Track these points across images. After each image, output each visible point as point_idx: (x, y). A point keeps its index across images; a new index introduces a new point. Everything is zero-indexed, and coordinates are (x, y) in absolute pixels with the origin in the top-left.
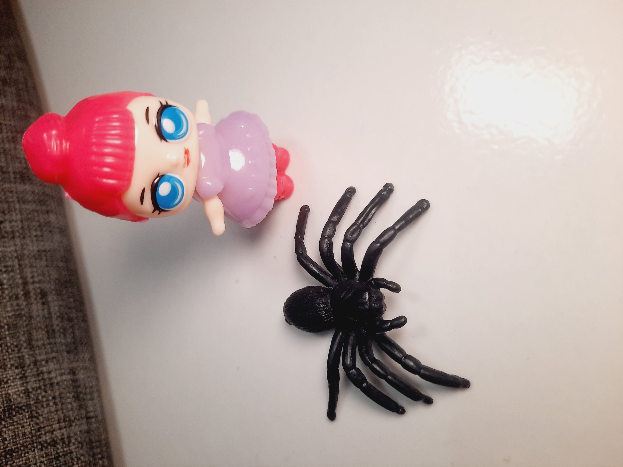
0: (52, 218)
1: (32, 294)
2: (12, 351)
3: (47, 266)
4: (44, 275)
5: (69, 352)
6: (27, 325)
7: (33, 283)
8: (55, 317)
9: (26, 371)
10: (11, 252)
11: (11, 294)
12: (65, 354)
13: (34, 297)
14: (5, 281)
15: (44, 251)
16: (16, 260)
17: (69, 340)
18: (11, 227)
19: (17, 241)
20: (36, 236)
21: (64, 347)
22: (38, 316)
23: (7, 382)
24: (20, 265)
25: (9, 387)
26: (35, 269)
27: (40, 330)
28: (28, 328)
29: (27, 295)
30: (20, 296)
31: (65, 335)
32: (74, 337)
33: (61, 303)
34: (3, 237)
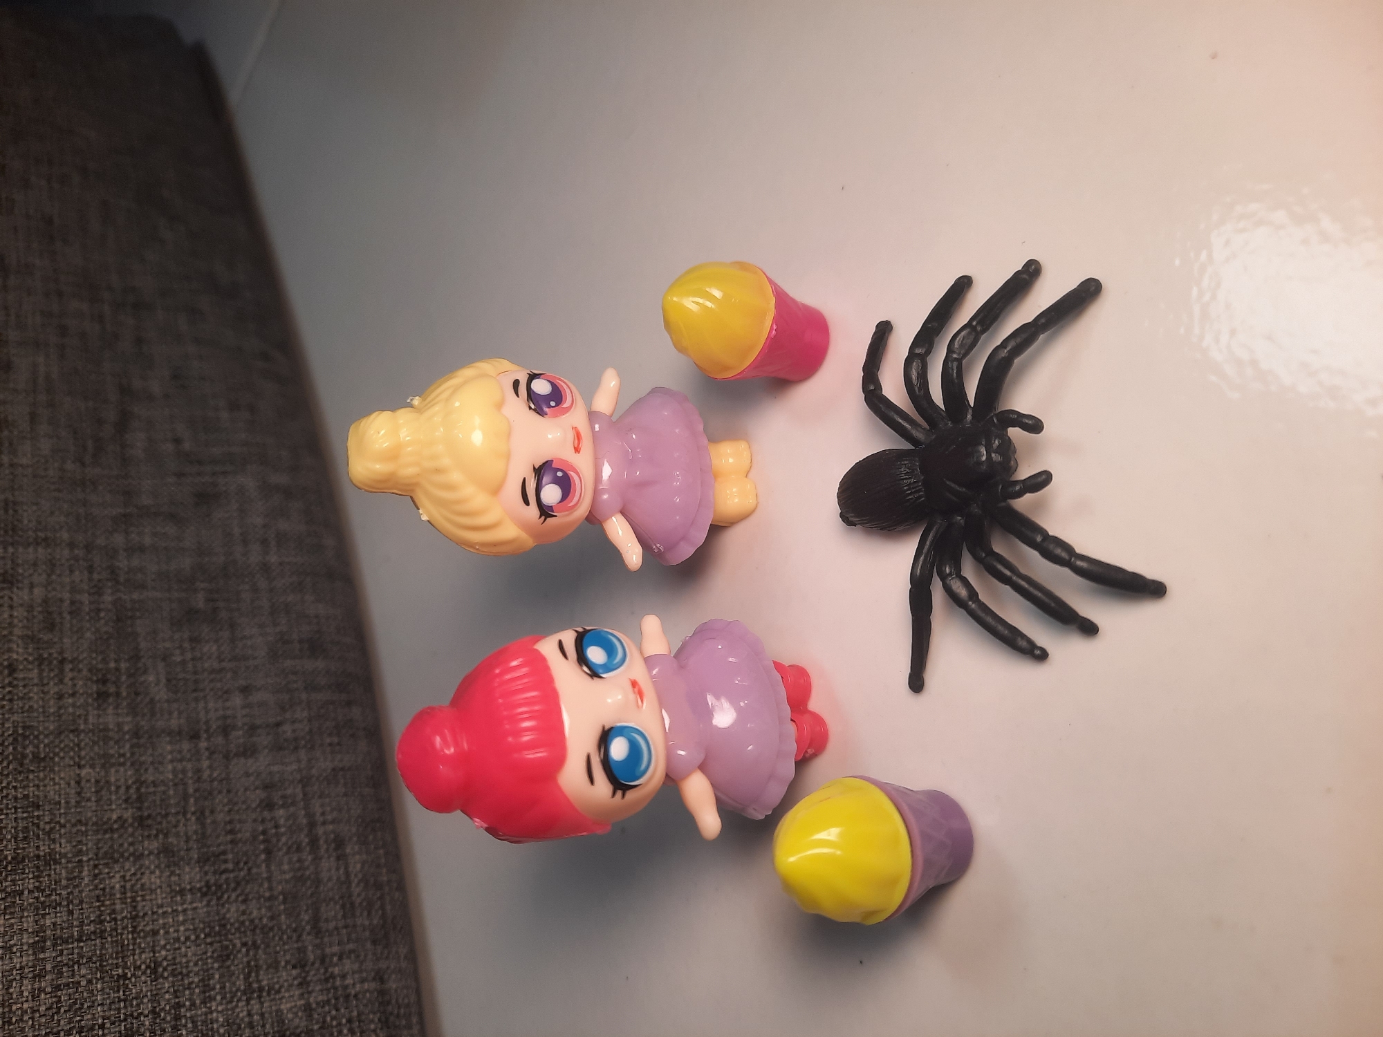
0: (356, 712)
1: (321, 842)
2: (290, 938)
3: (345, 795)
4: (340, 811)
5: (374, 942)
6: (312, 895)
7: (324, 823)
8: (356, 880)
9: (308, 972)
10: (292, 773)
11: (290, 843)
12: (369, 945)
13: (325, 847)
14: (282, 821)
15: (342, 769)
16: (300, 786)
17: (375, 922)
18: (294, 731)
19: (303, 754)
20: (330, 745)
21: (367, 933)
22: (330, 879)
23: (278, 992)
24: (305, 795)
25: (281, 999)
26: (327, 800)
27: (332, 903)
28: (314, 899)
29: (314, 842)
30: (304, 844)
31: (369, 913)
32: (384, 916)
33: (364, 856)
34: (281, 749)
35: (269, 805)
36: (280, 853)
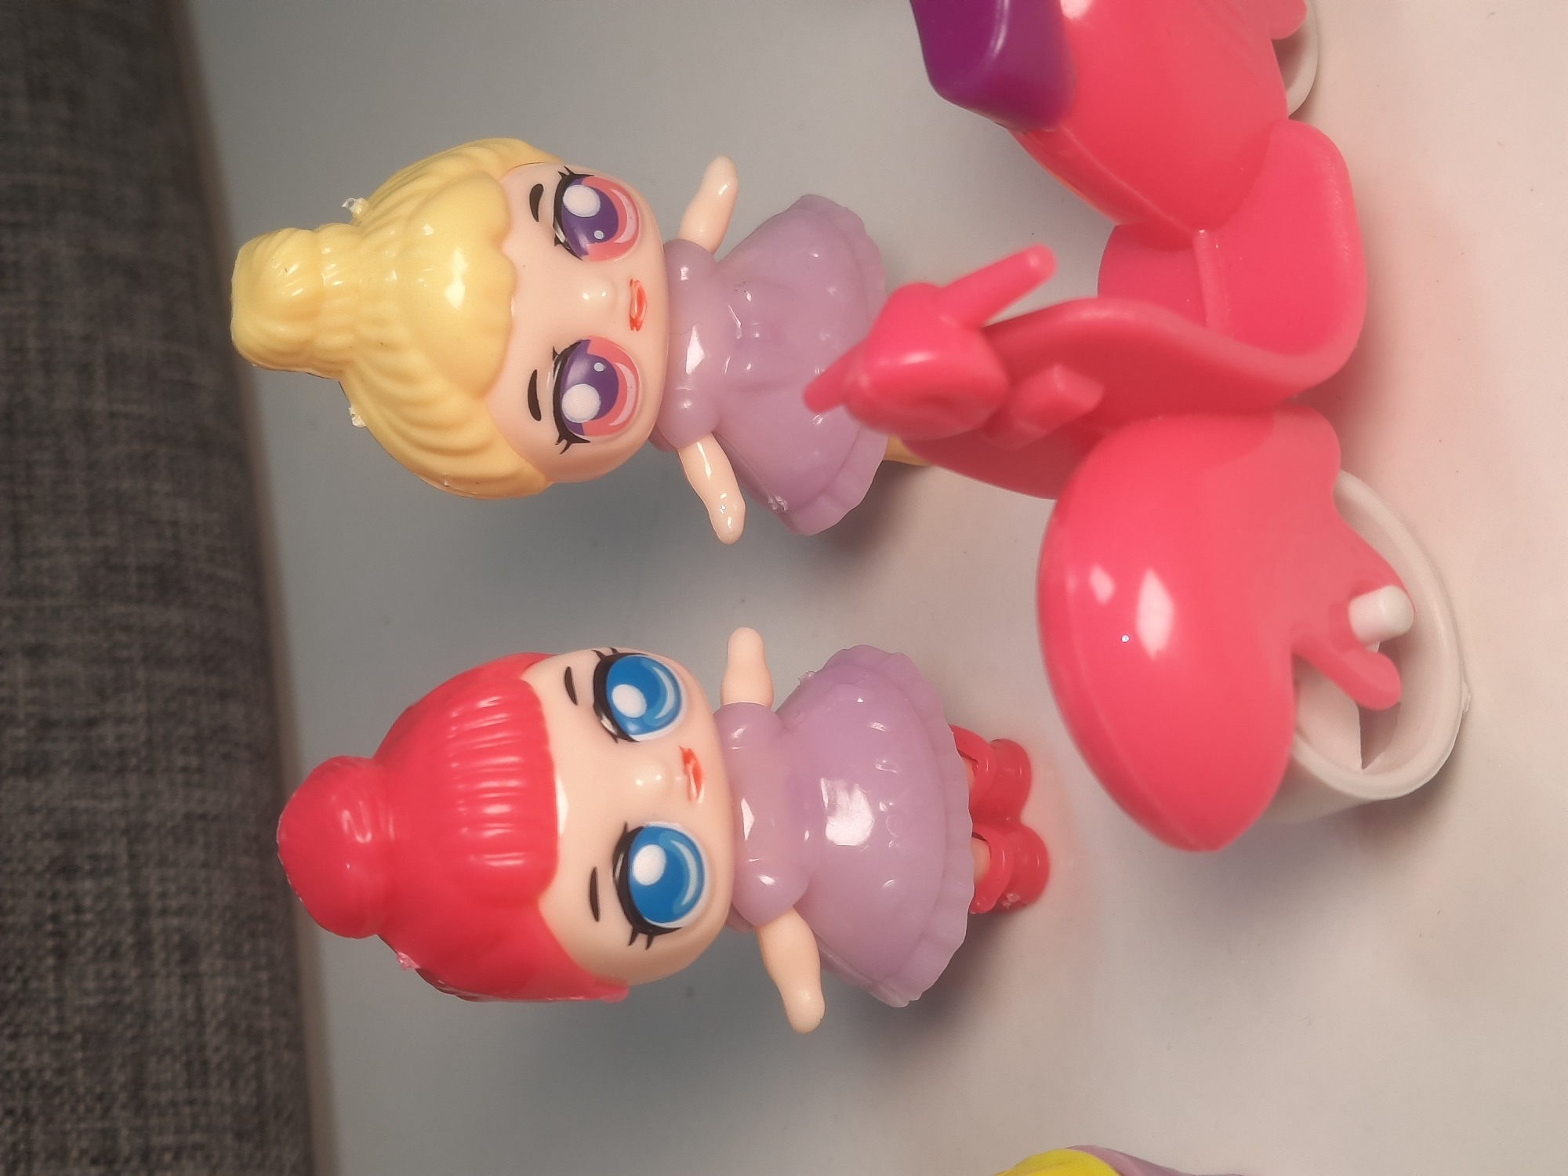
1: (156, 946)
2: (89, 1110)
3: (205, 865)
4: (194, 893)
5: (239, 1136)
6: (134, 1039)
7: (164, 912)
8: (214, 1024)
10: (111, 815)
11: (100, 942)
12: (229, 1139)
13: (162, 955)
14: (88, 902)
15: (203, 817)
16: (124, 841)
17: (244, 1100)
18: (119, 738)
19: (132, 779)
20: (185, 769)
21: (228, 1119)
22: (167, 1014)
24: (133, 857)
26: (171, 872)
27: (168, 1059)
28: (137, 1047)
29: (143, 945)
30: (125, 947)
31: (234, 1083)
32: (259, 1092)
33: (232, 981)
34: (94, 768)
35: (66, 869)
36: (82, 959)
